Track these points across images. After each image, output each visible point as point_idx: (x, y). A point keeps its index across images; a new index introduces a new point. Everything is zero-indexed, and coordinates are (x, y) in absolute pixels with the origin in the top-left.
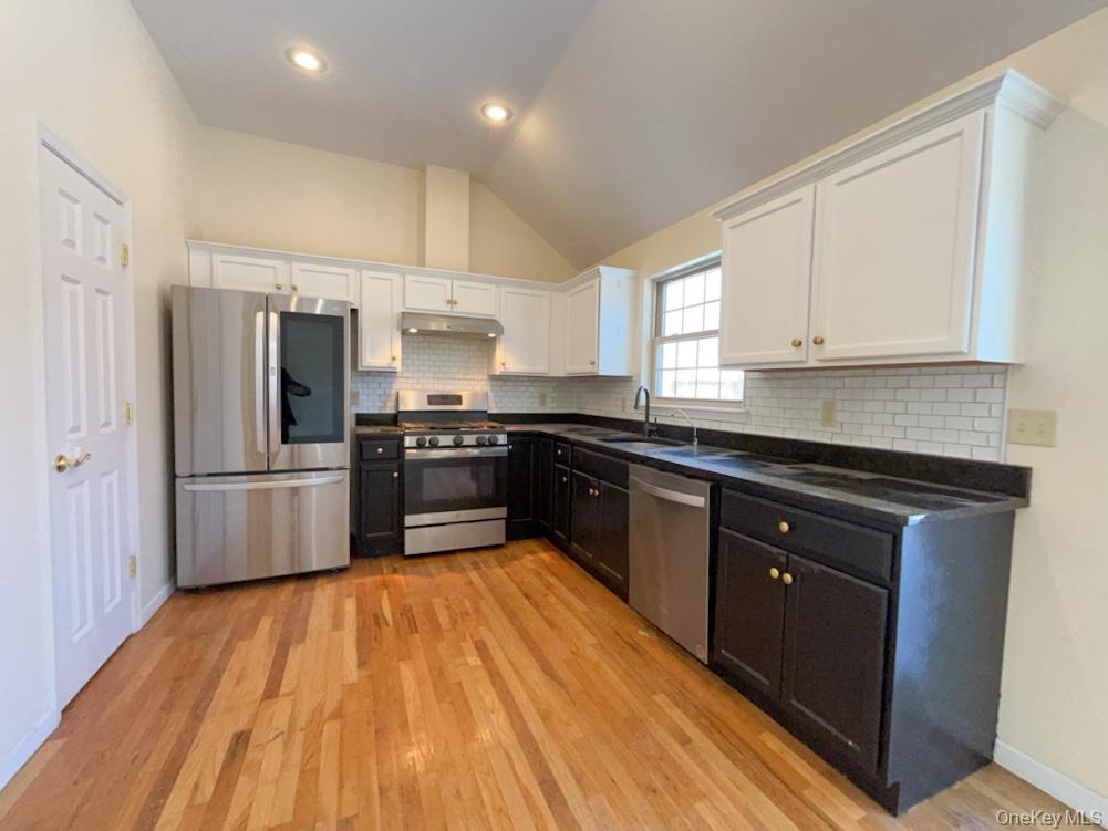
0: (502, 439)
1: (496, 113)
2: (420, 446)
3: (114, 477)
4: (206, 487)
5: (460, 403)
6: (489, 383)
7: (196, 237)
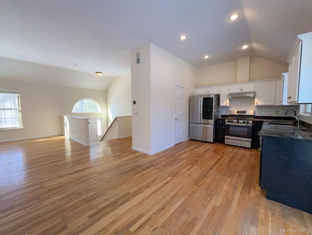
0: (251, 122)
1: (245, 47)
2: (229, 122)
3: (182, 121)
4: (195, 125)
5: (245, 113)
6: (256, 108)
7: (197, 87)
